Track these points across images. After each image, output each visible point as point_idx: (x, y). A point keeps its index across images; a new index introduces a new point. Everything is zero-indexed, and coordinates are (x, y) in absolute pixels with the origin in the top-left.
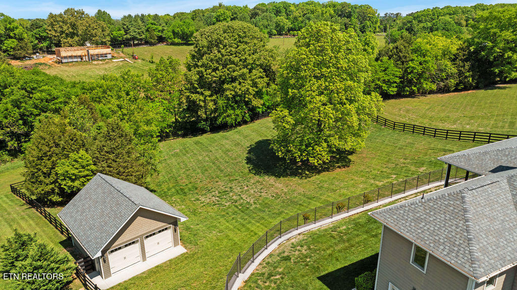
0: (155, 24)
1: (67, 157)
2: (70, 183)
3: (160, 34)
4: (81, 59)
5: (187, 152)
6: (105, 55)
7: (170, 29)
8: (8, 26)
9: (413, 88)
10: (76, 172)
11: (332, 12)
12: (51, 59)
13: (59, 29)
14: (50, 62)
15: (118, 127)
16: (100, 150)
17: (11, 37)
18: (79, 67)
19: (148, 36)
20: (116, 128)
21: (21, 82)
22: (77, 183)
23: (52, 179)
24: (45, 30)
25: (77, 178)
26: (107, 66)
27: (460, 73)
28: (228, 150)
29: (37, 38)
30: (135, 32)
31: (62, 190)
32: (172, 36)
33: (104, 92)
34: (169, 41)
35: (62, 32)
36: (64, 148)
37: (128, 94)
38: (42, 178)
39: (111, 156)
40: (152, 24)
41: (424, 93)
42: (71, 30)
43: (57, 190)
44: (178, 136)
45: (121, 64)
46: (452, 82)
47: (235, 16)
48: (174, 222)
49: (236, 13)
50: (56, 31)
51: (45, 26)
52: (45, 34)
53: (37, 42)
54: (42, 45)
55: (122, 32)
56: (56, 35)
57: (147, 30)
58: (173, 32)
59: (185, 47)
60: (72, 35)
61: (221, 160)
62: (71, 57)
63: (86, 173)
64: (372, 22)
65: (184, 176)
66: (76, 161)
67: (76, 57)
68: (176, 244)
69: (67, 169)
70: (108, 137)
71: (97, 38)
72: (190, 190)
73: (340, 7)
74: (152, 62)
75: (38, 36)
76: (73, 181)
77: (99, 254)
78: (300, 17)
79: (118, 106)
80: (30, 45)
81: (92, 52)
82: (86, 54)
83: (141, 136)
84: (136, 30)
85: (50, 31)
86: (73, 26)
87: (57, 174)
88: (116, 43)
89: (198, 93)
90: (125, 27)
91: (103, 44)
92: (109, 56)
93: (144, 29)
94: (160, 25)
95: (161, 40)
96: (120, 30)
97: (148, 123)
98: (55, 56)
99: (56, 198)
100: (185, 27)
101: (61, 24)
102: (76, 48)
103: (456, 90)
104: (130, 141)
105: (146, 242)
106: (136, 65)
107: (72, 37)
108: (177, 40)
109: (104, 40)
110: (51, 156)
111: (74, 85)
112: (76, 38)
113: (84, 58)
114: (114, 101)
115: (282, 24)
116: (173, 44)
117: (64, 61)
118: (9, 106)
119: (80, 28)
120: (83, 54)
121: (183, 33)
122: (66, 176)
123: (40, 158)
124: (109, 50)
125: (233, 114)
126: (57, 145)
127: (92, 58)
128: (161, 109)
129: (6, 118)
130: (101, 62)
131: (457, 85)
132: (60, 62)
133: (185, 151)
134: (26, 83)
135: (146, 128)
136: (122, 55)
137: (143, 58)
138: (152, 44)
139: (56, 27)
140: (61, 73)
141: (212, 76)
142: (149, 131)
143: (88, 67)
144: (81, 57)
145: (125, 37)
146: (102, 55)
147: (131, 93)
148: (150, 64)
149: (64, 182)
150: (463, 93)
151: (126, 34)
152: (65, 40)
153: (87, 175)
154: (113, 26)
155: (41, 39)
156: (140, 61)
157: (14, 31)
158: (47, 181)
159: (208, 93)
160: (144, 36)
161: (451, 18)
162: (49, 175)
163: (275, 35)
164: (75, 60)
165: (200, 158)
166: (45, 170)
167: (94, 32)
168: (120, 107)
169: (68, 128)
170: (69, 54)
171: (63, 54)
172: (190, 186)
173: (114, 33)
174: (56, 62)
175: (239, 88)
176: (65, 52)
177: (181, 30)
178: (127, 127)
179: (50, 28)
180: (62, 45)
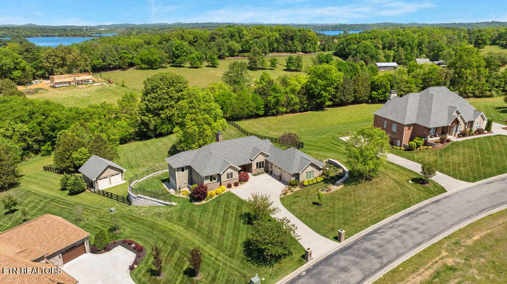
0: (126, 53)
1: (77, 150)
2: (79, 162)
3: (130, 61)
4: (70, 84)
5: (138, 149)
6: (87, 81)
7: (139, 57)
8: (16, 61)
9: (273, 111)
10: (81, 157)
11: (278, 36)
12: (47, 84)
13: (52, 62)
14: (46, 86)
15: (100, 137)
16: (92, 147)
17: (18, 69)
18: (68, 91)
19: (121, 62)
20: (99, 137)
21: (42, 110)
22: (81, 162)
23: (70, 160)
24: (41, 62)
25: (82, 159)
26: (89, 89)
27: (301, 102)
28: (159, 148)
29: (35, 68)
30: (110, 60)
31: (74, 165)
32: (140, 63)
33: (91, 115)
34: (138, 66)
35: (54, 63)
36: (75, 147)
37: (105, 116)
38: (65, 160)
39: (97, 150)
40: (124, 53)
41: (282, 113)
42: (61, 62)
43: (72, 166)
44: (136, 140)
45: (100, 87)
46: (297, 107)
47: (196, 39)
48: (122, 171)
49: (197, 38)
50: (50, 63)
51: (41, 59)
52: (41, 65)
53: (35, 71)
54: (39, 73)
55: (101, 61)
56: (50, 66)
57: (120, 58)
58: (141, 59)
59: (150, 71)
60: (62, 66)
61: (154, 153)
62: (61, 83)
63: (86, 157)
64: (312, 44)
65: (134, 161)
66: (81, 152)
67: (65, 83)
68: (122, 180)
69: (77, 155)
70: (95, 141)
71: (81, 67)
72: (135, 166)
73: (284, 32)
74: (123, 86)
75: (36, 66)
76: (80, 161)
77: (95, 179)
78: (251, 40)
79: (99, 123)
80: (30, 73)
81: (77, 79)
82: (73, 80)
83: (110, 140)
84: (112, 58)
85: (46, 63)
86: (63, 59)
87: (72, 158)
88: (96, 70)
89: (146, 116)
90: (103, 56)
91: (86, 71)
92: (91, 81)
93: (117, 57)
94: (131, 53)
95: (131, 65)
96: (99, 59)
97: (114, 135)
98: (49, 81)
99: (71, 169)
100: (150, 56)
101: (54, 57)
102: (65, 76)
103: (300, 111)
104: (106, 143)
105: (111, 178)
106: (111, 88)
107: (62, 67)
108: (143, 66)
109: (86, 68)
110: (69, 150)
111: (71, 110)
112: (66, 68)
113: (72, 83)
114: (97, 121)
115: (233, 48)
116: (141, 68)
117: (57, 86)
118: (35, 124)
119: (68, 60)
120: (71, 80)
121: (149, 60)
122: (77, 159)
123: (65, 151)
124: (90, 77)
125: (166, 128)
126: (72, 145)
127: (78, 83)
128: (125, 124)
129: (33, 131)
130: (84, 86)
131: (300, 108)
132: (53, 87)
133: (137, 148)
134: (44, 111)
135: (113, 137)
136: (100, 79)
137: (117, 82)
138: (124, 69)
139: (51, 60)
140: (56, 96)
141: (152, 106)
142: (115, 139)
143: (75, 90)
144: (69, 83)
145: (103, 64)
146: (85, 81)
147: (107, 116)
148: (122, 87)
149: (76, 162)
150: (304, 113)
151: (104, 61)
152: (57, 70)
153: (86, 158)
154: (93, 56)
155: (38, 68)
156: (113, 84)
157: (19, 64)
158: (68, 161)
159: (150, 116)
160: (117, 63)
161: (371, 42)
162: (69, 158)
163: (227, 57)
164: (66, 85)
165: (144, 152)
166: (67, 157)
167: (79, 63)
168: (100, 124)
169: (76, 137)
170: (61, 81)
171: (56, 81)
172: (136, 165)
173: (94, 62)
174: (51, 87)
175: (168, 112)
176: (57, 79)
177: (147, 58)
178: (104, 136)
179: (45, 61)
180: (55, 73)
